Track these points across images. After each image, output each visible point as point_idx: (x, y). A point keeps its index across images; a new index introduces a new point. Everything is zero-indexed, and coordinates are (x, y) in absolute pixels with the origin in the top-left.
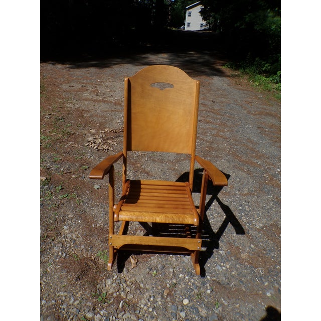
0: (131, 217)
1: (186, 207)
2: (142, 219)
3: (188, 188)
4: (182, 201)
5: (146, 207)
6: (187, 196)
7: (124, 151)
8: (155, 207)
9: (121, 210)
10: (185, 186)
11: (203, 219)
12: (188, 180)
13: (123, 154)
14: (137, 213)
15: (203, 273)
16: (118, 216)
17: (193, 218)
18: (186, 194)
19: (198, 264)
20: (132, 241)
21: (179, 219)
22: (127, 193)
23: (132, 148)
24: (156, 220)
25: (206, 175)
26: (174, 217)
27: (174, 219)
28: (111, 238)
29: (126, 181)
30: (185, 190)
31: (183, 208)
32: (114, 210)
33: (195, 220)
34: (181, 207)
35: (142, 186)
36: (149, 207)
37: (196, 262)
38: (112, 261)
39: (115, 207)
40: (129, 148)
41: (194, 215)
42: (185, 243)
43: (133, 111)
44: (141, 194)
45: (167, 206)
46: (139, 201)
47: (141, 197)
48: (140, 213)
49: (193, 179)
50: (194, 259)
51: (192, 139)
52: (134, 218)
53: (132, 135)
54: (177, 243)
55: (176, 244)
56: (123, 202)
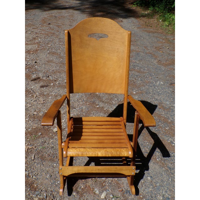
0: (77, 153)
1: (122, 141)
2: (86, 154)
3: (123, 122)
4: (119, 136)
5: (88, 143)
6: (122, 130)
7: (67, 95)
8: (97, 143)
9: (68, 147)
10: (120, 121)
11: (136, 150)
12: (122, 116)
13: (66, 97)
14: (82, 150)
15: (137, 192)
16: (67, 153)
17: (128, 151)
18: (121, 129)
19: (133, 186)
20: (78, 170)
21: (117, 152)
22: (72, 131)
23: (74, 91)
24: (98, 154)
25: (138, 115)
26: (112, 151)
27: (113, 153)
28: (61, 169)
29: (71, 118)
30: (120, 125)
31: (120, 143)
32: (63, 147)
33: (130, 153)
34: (118, 141)
35: (84, 123)
36: (91, 143)
37: (131, 184)
38: (63, 187)
39: (63, 144)
40: (71, 91)
41: (129, 148)
42: (122, 170)
43: (73, 59)
44: (84, 130)
45: (106, 141)
46: (82, 137)
47: (83, 134)
48: (85, 150)
49: (126, 115)
50: (130, 181)
51: (124, 81)
52: (80, 154)
53: (73, 80)
54: (116, 171)
55: (114, 171)
56: (69, 140)
